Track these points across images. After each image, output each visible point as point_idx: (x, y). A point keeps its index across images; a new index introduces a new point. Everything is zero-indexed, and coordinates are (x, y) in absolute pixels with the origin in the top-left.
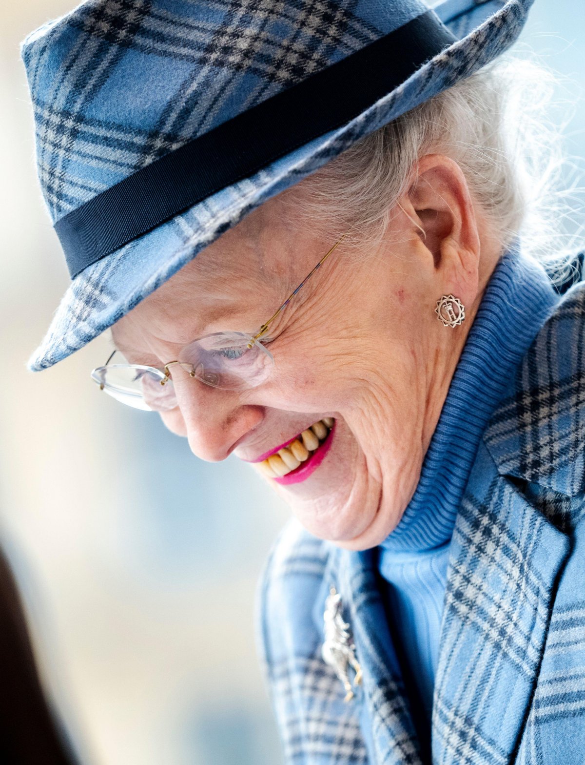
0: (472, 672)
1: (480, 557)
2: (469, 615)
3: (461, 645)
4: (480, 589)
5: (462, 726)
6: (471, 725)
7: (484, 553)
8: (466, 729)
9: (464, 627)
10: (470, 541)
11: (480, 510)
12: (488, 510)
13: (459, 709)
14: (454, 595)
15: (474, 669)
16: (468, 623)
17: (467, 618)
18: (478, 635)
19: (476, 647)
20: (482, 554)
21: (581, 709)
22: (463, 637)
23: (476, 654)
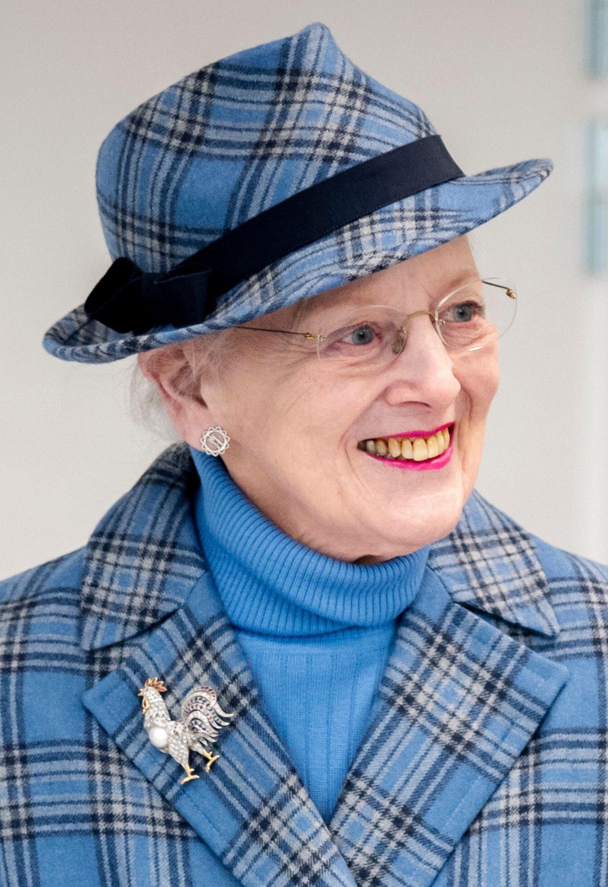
0: (416, 769)
1: (433, 669)
2: (418, 719)
3: (407, 744)
4: (431, 697)
5: (398, 814)
6: (410, 814)
7: (437, 667)
8: (403, 817)
9: (412, 728)
10: (423, 654)
11: (434, 629)
12: (442, 631)
13: (397, 798)
14: (404, 698)
15: (419, 765)
16: (417, 725)
17: (417, 721)
18: (425, 737)
19: (424, 747)
20: (435, 668)
21: (581, 819)
22: (410, 737)
23: (422, 753)
